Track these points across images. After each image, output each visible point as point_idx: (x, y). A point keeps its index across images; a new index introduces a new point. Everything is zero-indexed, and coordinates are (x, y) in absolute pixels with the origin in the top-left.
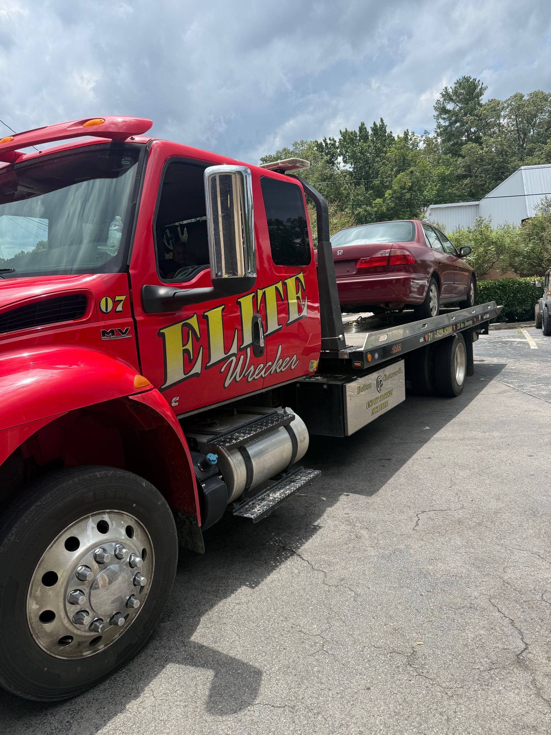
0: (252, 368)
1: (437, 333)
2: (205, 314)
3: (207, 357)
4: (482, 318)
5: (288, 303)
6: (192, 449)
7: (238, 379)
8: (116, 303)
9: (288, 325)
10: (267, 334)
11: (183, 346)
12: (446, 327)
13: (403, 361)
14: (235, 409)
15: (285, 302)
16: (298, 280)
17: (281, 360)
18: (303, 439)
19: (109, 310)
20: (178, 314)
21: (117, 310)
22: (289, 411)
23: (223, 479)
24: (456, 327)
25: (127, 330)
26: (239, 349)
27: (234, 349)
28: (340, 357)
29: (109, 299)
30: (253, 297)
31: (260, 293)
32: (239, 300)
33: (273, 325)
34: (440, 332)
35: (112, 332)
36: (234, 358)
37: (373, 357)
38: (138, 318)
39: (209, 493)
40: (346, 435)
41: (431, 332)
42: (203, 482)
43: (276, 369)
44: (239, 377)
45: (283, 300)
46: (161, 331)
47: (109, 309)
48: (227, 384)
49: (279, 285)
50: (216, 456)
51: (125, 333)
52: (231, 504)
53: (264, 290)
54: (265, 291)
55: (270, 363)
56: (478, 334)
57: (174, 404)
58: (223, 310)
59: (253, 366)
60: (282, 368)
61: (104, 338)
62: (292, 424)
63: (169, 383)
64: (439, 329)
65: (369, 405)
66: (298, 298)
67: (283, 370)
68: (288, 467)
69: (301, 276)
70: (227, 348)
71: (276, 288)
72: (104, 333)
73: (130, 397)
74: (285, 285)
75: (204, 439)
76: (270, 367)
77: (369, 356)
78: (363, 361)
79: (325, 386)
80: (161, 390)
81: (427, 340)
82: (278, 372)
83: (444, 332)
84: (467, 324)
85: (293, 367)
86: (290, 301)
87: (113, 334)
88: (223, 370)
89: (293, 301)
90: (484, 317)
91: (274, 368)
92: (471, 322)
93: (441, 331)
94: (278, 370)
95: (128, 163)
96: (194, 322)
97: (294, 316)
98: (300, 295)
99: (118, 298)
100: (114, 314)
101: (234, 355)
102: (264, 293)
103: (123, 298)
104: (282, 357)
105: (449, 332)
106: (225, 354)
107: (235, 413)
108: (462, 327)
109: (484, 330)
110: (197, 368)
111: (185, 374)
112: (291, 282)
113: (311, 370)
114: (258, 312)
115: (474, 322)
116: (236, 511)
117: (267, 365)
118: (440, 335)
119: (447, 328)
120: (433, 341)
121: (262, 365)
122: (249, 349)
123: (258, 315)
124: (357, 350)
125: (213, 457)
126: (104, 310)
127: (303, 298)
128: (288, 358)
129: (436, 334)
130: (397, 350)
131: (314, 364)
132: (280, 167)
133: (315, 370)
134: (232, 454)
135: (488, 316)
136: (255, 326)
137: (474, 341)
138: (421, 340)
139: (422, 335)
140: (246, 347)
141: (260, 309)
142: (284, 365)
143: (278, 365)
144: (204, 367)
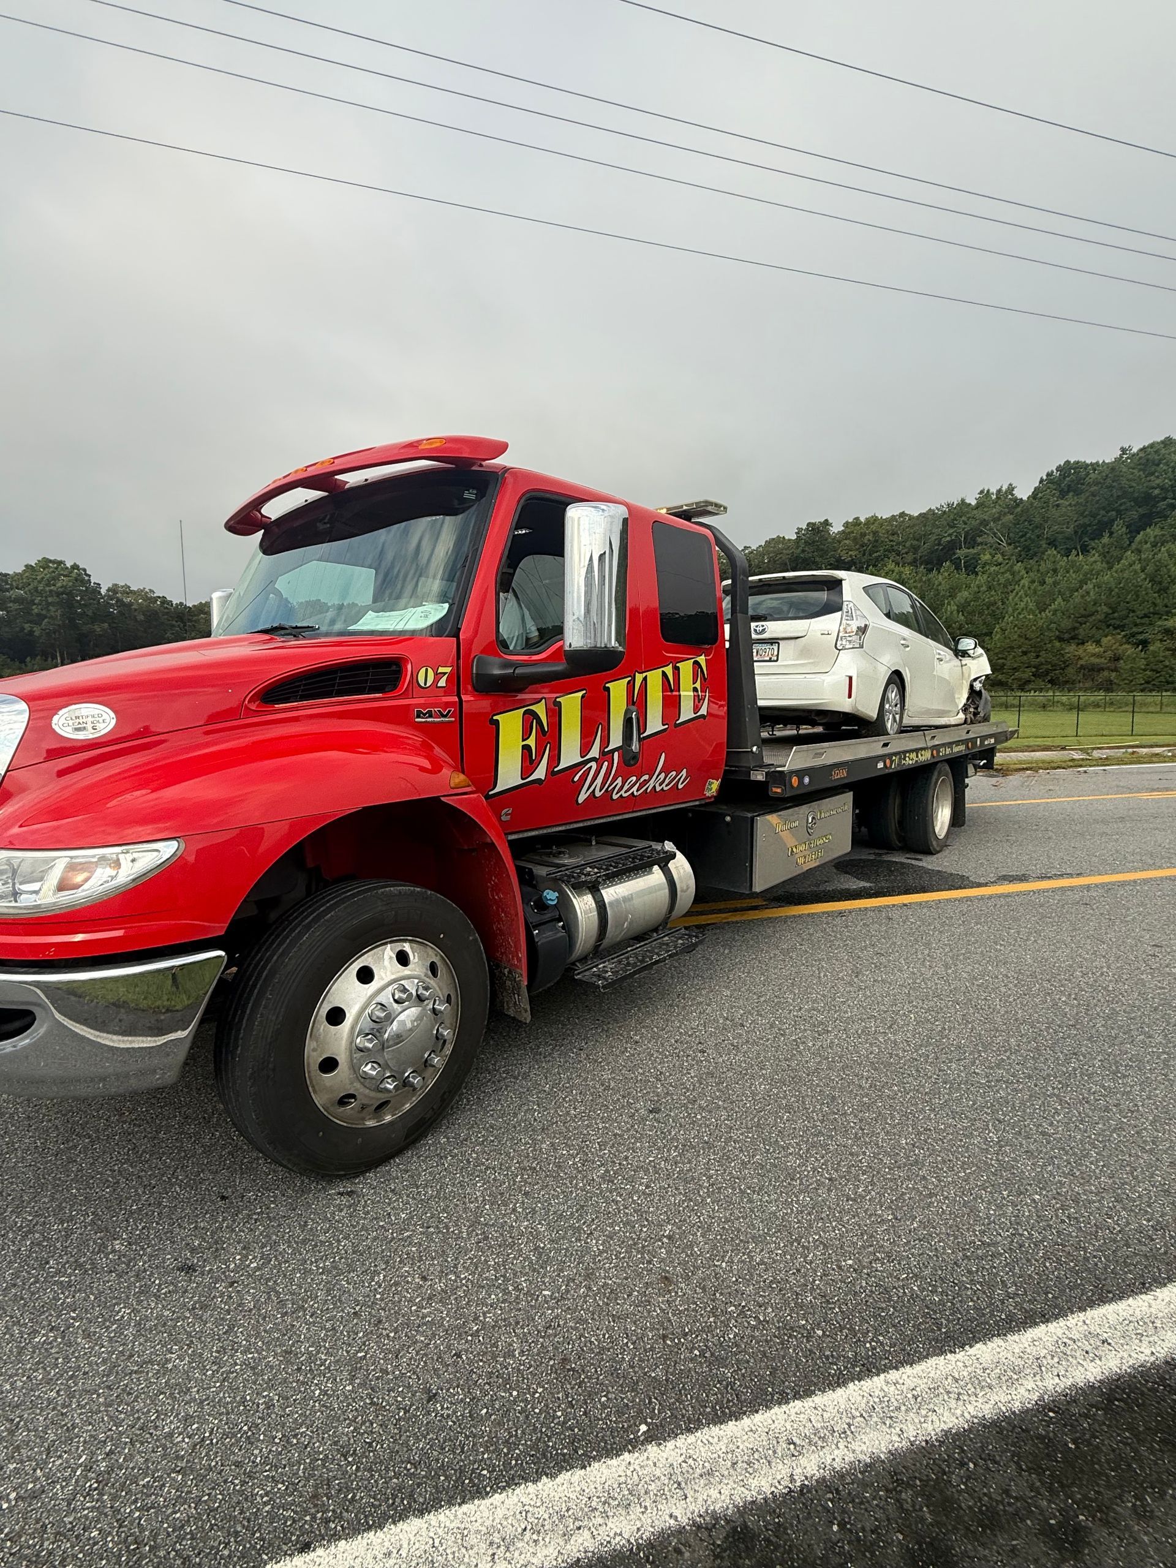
0: (619, 780)
1: (905, 757)
2: (558, 700)
3: (555, 758)
4: (982, 742)
5: (680, 695)
6: (522, 881)
7: (598, 794)
8: (438, 676)
9: (676, 726)
10: (645, 735)
11: (523, 740)
12: (922, 750)
13: (852, 793)
14: (594, 838)
15: (674, 693)
16: (696, 663)
17: (663, 775)
18: (685, 888)
19: (428, 685)
20: (520, 696)
21: (439, 685)
22: (669, 846)
23: (563, 927)
24: (938, 752)
25: (449, 711)
26: (603, 753)
27: (595, 752)
28: (753, 778)
29: (429, 669)
30: (629, 682)
31: (639, 678)
32: (607, 685)
33: (655, 724)
34: (911, 756)
35: (429, 713)
36: (594, 764)
37: (801, 781)
38: (464, 697)
39: (542, 944)
40: (753, 890)
41: (896, 755)
42: (535, 928)
43: (654, 786)
44: (600, 791)
45: (672, 691)
46: (495, 718)
48: (581, 799)
49: (669, 670)
50: (556, 894)
51: (445, 716)
52: (574, 964)
53: (644, 674)
54: (646, 676)
55: (646, 777)
56: (976, 767)
57: (504, 818)
58: (583, 697)
59: (620, 778)
60: (664, 785)
61: (417, 720)
62: (671, 865)
63: (499, 787)
64: (907, 753)
65: (792, 851)
66: (695, 690)
67: (665, 789)
68: (660, 924)
69: (702, 659)
70: (585, 748)
71: (664, 674)
72: (419, 714)
73: (442, 799)
74: (676, 670)
75: (541, 871)
78: (785, 786)
79: (728, 819)
80: (487, 797)
81: (888, 765)
82: (658, 790)
83: (917, 757)
84: (956, 749)
85: (680, 786)
86: (682, 693)
87: (431, 716)
88: (576, 779)
89: (686, 694)
90: (986, 743)
91: (651, 784)
92: (962, 747)
93: (913, 755)
94: (658, 789)
95: (473, 497)
96: (540, 709)
97: (687, 713)
99: (441, 670)
101: (593, 759)
102: (645, 679)
103: (448, 670)
104: (666, 770)
105: (926, 756)
106: (582, 757)
107: (594, 843)
108: (947, 753)
109: (985, 761)
110: (540, 773)
111: (522, 779)
112: (686, 667)
113: (708, 794)
114: (634, 704)
115: (967, 747)
116: (579, 974)
117: (642, 780)
118: (910, 761)
119: (923, 752)
120: (899, 769)
121: (634, 778)
122: (616, 754)
123: (634, 708)
124: (778, 769)
125: (551, 896)
126: (423, 685)
127: (703, 691)
128: (674, 773)
129: (905, 759)
130: (840, 775)
131: (713, 787)
132: (685, 511)
133: (715, 794)
134: (579, 894)
135: (992, 741)
136: (628, 722)
137: (967, 777)
138: (880, 765)
139: (882, 758)
140: (613, 751)
141: (638, 701)
142: (667, 781)
143: (658, 782)
144: (550, 772)
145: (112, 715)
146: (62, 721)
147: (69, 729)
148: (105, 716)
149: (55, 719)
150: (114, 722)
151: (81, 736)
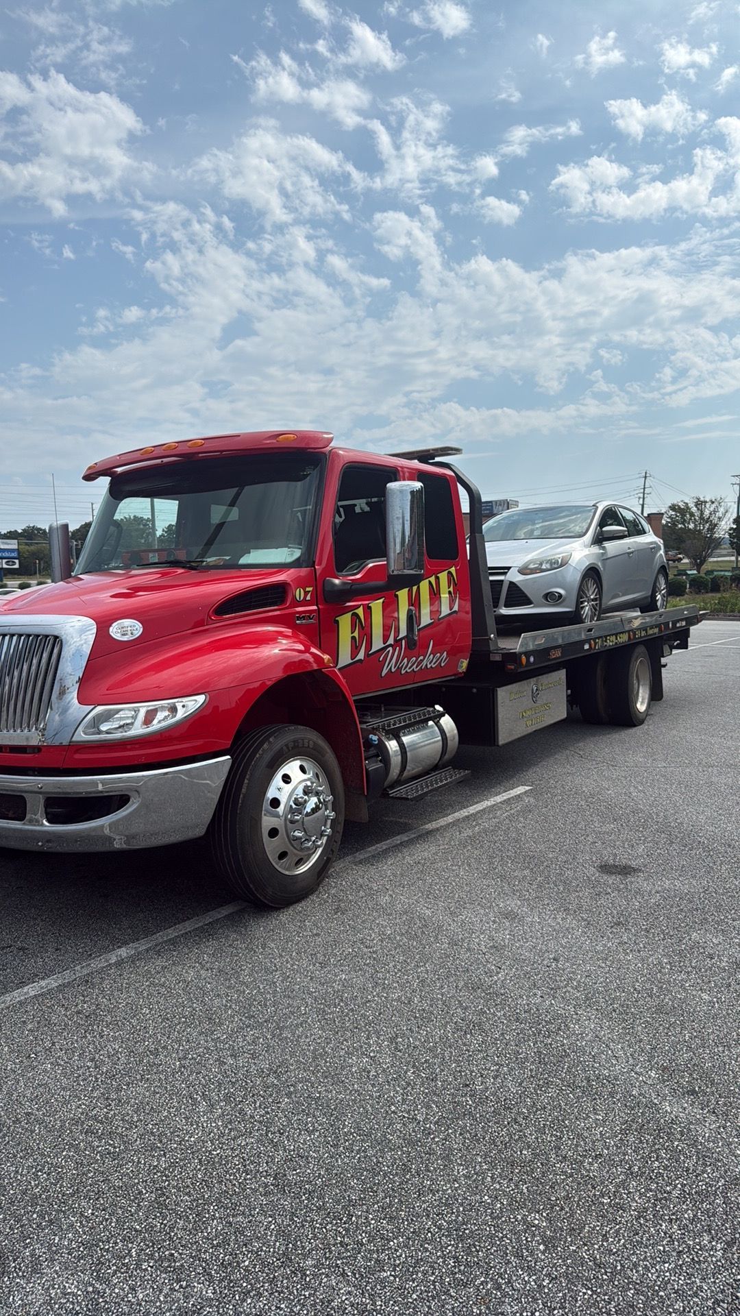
0: (406, 660)
1: (606, 639)
4: (674, 623)
7: (393, 670)
8: (306, 593)
11: (352, 633)
12: (620, 633)
13: (565, 670)
16: (450, 573)
17: (432, 656)
18: (452, 737)
20: (349, 604)
21: (307, 599)
22: (438, 707)
23: (381, 761)
24: (635, 634)
25: (313, 616)
26: (395, 640)
27: (391, 641)
28: (492, 659)
29: (301, 589)
34: (611, 639)
35: (304, 617)
36: (390, 649)
37: (528, 660)
38: (321, 606)
39: (371, 770)
40: (497, 744)
41: (598, 638)
47: (302, 598)
48: (383, 674)
49: (433, 579)
50: (376, 738)
51: (312, 619)
52: (385, 790)
55: (421, 658)
56: (672, 648)
58: (383, 602)
61: (298, 622)
62: (441, 721)
63: (341, 664)
64: (609, 635)
65: (523, 715)
66: (450, 593)
68: (437, 765)
69: (453, 570)
70: (386, 638)
71: (430, 582)
72: (299, 618)
73: (323, 670)
74: (437, 578)
76: (422, 661)
77: (524, 657)
78: (517, 664)
79: (475, 690)
81: (593, 646)
82: (428, 668)
83: (616, 639)
84: (650, 632)
85: (443, 665)
86: (442, 596)
87: (304, 620)
89: (445, 596)
90: (678, 625)
91: (424, 663)
92: (656, 630)
93: (613, 638)
94: (429, 666)
96: (360, 611)
97: (445, 610)
98: (451, 589)
99: (308, 589)
100: (304, 603)
101: (390, 645)
103: (310, 589)
104: (433, 653)
105: (624, 638)
108: (643, 635)
109: (679, 643)
110: (361, 656)
112: (443, 576)
113: (460, 671)
114: (412, 605)
115: (660, 630)
118: (611, 642)
119: (621, 635)
120: (602, 649)
121: (414, 659)
122: (403, 641)
124: (510, 652)
125: (373, 739)
126: (297, 599)
127: (455, 593)
128: (439, 655)
129: (606, 641)
130: (557, 654)
131: (464, 664)
133: (464, 671)
134: (389, 739)
135: (684, 623)
136: (410, 618)
137: (663, 657)
138: (586, 647)
139: (588, 641)
140: (401, 639)
141: (415, 602)
142: (434, 661)
143: (430, 660)
144: (367, 655)
145: (141, 625)
146: (115, 630)
147: (119, 635)
148: (137, 626)
149: (111, 629)
150: (142, 629)
151: (125, 638)
